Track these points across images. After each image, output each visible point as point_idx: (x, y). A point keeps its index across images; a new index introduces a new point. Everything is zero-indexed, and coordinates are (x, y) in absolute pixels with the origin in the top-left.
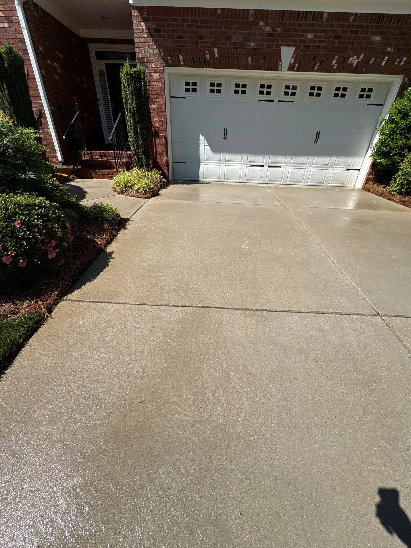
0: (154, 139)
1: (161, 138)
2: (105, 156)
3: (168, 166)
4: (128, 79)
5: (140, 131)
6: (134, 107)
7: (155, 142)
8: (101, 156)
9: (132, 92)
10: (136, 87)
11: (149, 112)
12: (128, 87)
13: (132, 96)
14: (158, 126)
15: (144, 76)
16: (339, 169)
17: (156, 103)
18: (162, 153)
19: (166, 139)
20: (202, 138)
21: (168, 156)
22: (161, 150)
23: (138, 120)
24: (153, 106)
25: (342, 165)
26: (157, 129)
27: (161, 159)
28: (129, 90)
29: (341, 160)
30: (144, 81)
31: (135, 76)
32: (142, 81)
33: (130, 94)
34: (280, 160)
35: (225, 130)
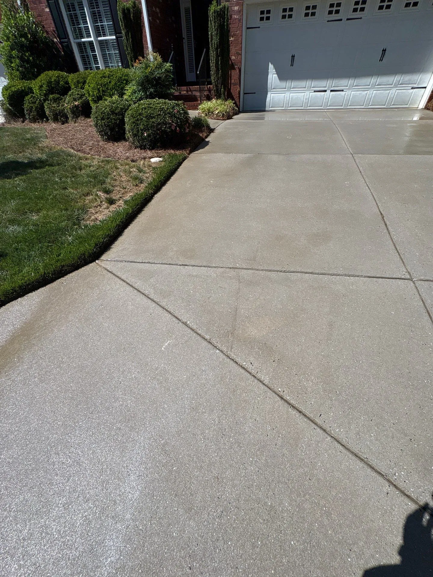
0: (230, 71)
1: (235, 69)
2: (191, 91)
3: (239, 97)
4: (215, 16)
5: (221, 63)
6: (217, 43)
7: (231, 74)
8: (187, 91)
9: (217, 28)
10: (220, 23)
11: (228, 45)
12: (214, 24)
13: (217, 31)
14: (234, 58)
15: (227, 12)
16: (403, 88)
17: (235, 36)
18: (235, 84)
19: (240, 70)
20: (271, 66)
21: (240, 87)
22: (235, 81)
23: (220, 54)
24: (232, 39)
25: (406, 84)
26: (233, 62)
27: (234, 91)
28: (215, 26)
29: (407, 78)
30: (227, 17)
31: (220, 13)
32: (226, 16)
33: (215, 30)
34: (343, 83)
35: (293, 57)
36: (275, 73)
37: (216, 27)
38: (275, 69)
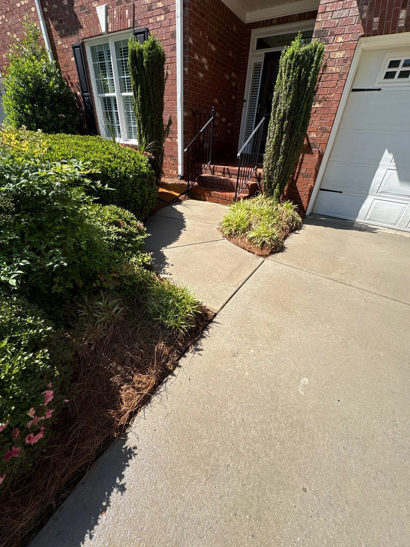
0: (301, 155)
1: (313, 154)
2: (229, 173)
3: (310, 196)
4: (290, 65)
5: (285, 145)
6: (286, 110)
7: (302, 160)
8: (223, 173)
9: (290, 86)
10: (300, 77)
11: (308, 116)
12: (286, 78)
13: (290, 91)
14: (315, 136)
15: (319, 58)
17: (326, 100)
18: (307, 176)
19: (321, 156)
21: (315, 181)
22: (308, 172)
23: (286, 129)
24: (317, 105)
26: (311, 141)
27: (302, 185)
28: (286, 82)
30: (316, 66)
31: (303, 58)
32: (314, 65)
33: (286, 89)
36: (395, 168)
37: (289, 84)
38: (395, 162)
